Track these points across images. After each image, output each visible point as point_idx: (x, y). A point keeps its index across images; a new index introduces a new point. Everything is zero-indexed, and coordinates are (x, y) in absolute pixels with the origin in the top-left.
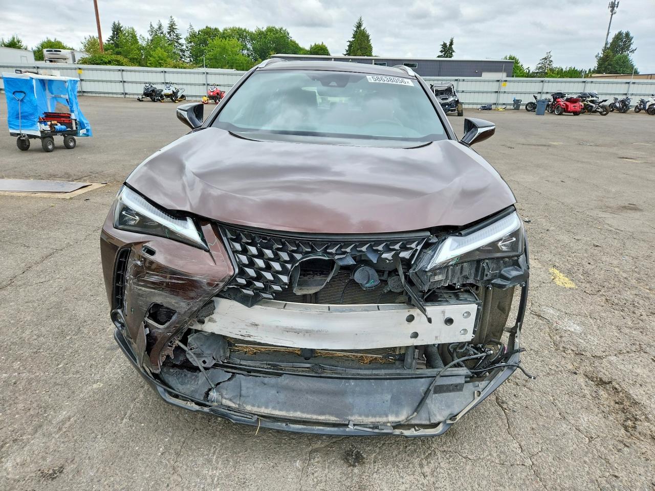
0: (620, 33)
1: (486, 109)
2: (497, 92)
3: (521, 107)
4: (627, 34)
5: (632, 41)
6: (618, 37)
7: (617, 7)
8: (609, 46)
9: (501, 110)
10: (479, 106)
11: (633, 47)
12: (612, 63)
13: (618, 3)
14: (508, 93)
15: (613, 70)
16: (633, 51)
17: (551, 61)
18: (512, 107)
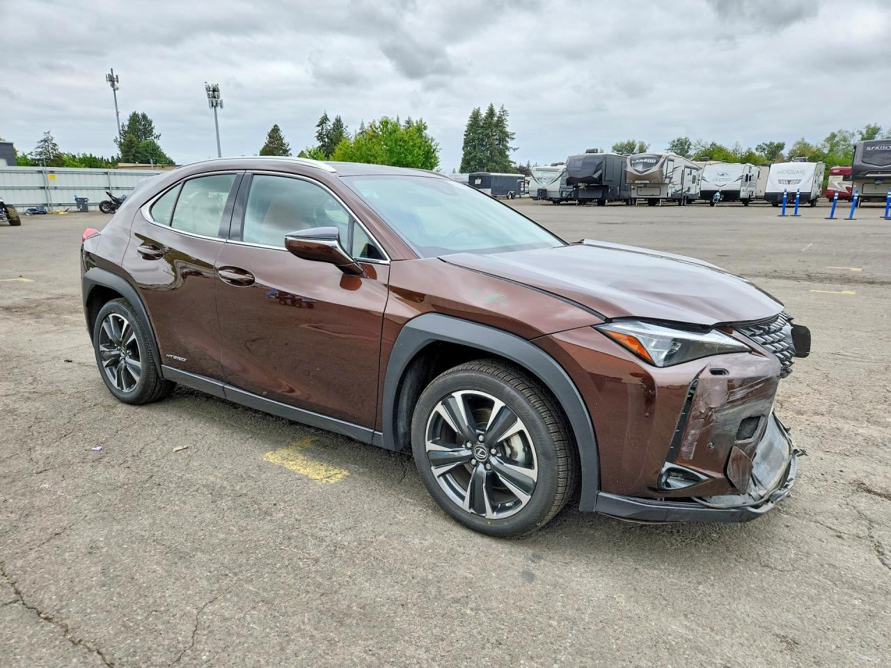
0: (135, 113)
1: (38, 214)
2: (43, 188)
3: (91, 208)
4: (144, 117)
5: (153, 125)
6: (134, 119)
7: (117, 81)
8: (126, 129)
9: (62, 213)
10: (26, 209)
11: (156, 132)
12: (140, 150)
13: (117, 76)
14: (62, 189)
15: (144, 159)
16: (158, 137)
17: (55, 144)
18: (75, 208)
